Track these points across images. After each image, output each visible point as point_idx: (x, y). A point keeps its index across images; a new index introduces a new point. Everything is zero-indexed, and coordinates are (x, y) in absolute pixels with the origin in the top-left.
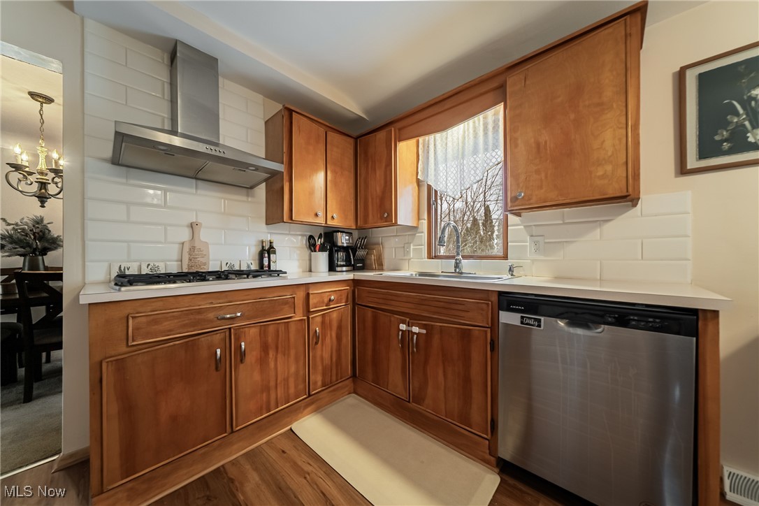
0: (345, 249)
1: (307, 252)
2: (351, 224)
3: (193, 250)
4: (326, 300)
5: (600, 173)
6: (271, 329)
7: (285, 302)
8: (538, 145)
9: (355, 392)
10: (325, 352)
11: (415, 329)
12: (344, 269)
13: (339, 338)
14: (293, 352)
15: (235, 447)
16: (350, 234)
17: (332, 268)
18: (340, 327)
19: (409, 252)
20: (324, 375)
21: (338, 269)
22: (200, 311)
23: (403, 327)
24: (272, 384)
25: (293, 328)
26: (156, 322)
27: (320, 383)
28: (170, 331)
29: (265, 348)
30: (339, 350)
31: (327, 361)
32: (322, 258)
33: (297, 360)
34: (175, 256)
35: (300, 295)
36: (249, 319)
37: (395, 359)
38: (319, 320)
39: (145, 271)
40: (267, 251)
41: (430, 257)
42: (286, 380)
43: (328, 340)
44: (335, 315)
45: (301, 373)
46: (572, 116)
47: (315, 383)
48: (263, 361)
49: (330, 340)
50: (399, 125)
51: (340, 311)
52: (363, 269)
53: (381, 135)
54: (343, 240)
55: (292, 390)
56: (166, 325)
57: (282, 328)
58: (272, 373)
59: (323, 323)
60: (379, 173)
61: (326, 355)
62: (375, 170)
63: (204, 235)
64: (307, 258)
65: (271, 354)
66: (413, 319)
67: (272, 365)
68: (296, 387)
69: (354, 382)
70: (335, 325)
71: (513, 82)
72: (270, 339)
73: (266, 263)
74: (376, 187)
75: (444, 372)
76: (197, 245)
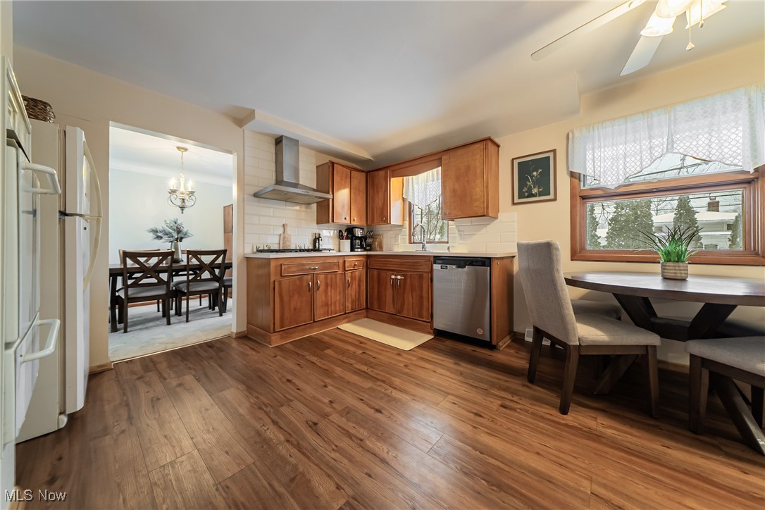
0: (360, 238)
1: (337, 240)
2: (363, 223)
4: (353, 265)
5: (476, 205)
6: (329, 276)
7: (335, 264)
8: (454, 190)
9: (367, 317)
10: (352, 291)
11: (399, 277)
12: (359, 250)
13: (359, 286)
14: (338, 290)
15: (315, 329)
16: (362, 229)
17: (352, 249)
18: (360, 280)
19: (398, 240)
20: (352, 304)
21: (356, 250)
22: (303, 265)
23: (393, 277)
24: (330, 303)
25: (338, 277)
26: (289, 268)
27: (350, 308)
28: (294, 272)
29: (327, 285)
30: (359, 292)
31: (354, 297)
32: (347, 243)
33: (340, 293)
34: (277, 241)
35: (341, 261)
36: (321, 270)
37: (389, 293)
38: (350, 274)
40: (317, 239)
41: (410, 243)
42: (335, 302)
43: (354, 286)
44: (357, 273)
45: (342, 300)
46: (466, 179)
47: (348, 307)
48: (326, 291)
49: (356, 283)
50: (391, 169)
51: (360, 272)
52: (370, 250)
53: (382, 173)
54: (358, 233)
55: (338, 308)
56: (293, 269)
57: (333, 276)
58: (330, 298)
59: (352, 277)
60: (381, 194)
61: (353, 294)
62: (378, 193)
64: (337, 243)
65: (329, 288)
66: (397, 272)
67: (329, 294)
68: (339, 307)
69: (367, 311)
70: (357, 278)
71: (444, 158)
72: (329, 281)
73: (317, 246)
74: (379, 202)
75: (412, 295)
76: (286, 236)
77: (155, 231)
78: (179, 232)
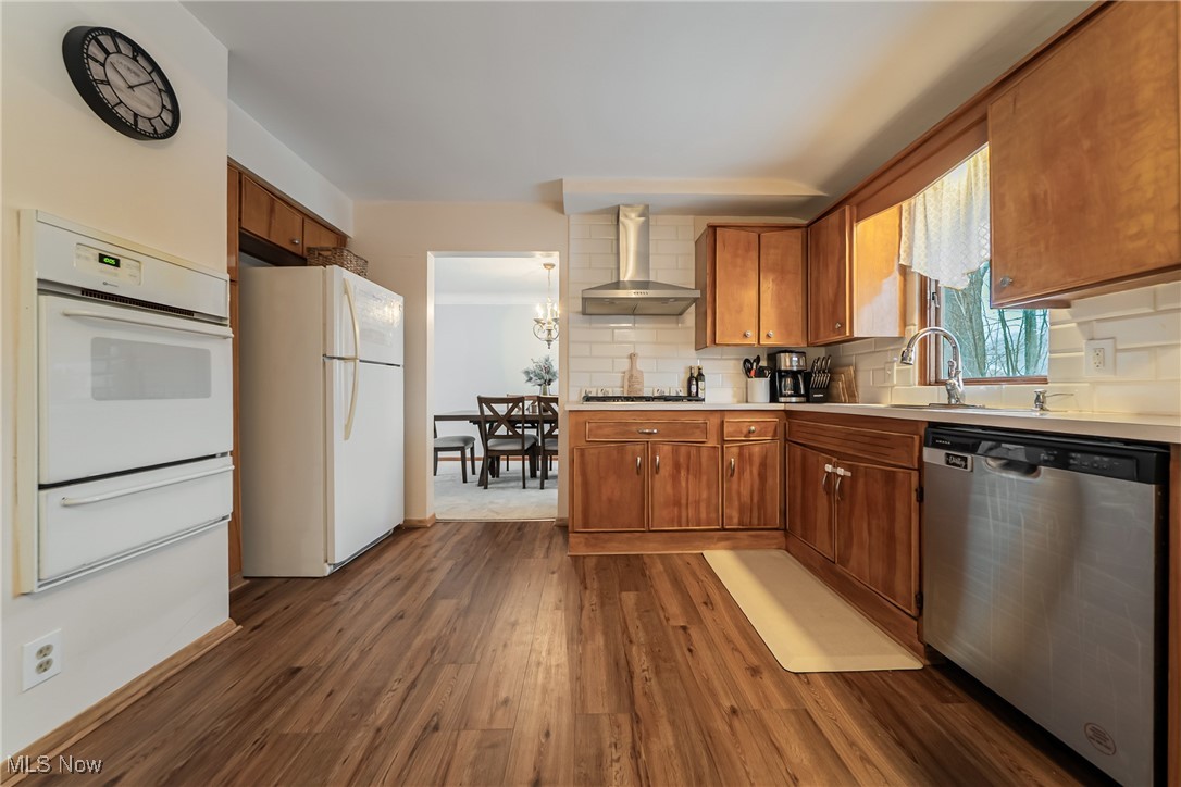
0: (793, 374)
1: (744, 376)
2: (797, 341)
3: (631, 377)
4: (745, 431)
5: (1133, 229)
6: (683, 450)
7: (697, 426)
8: (1034, 200)
9: (787, 551)
10: (746, 485)
11: (841, 471)
12: (794, 399)
13: (762, 477)
14: (704, 478)
15: (651, 545)
16: (801, 354)
17: (774, 398)
18: (763, 465)
19: (891, 376)
20: (741, 511)
21: (782, 399)
22: (626, 424)
23: (829, 468)
24: (684, 501)
25: (705, 453)
26: (600, 428)
27: (736, 520)
28: (607, 436)
29: (677, 466)
30: (762, 491)
31: (747, 498)
32: (761, 387)
33: (709, 487)
35: (714, 421)
36: (663, 436)
37: (822, 502)
38: (735, 450)
39: (600, 395)
40: (696, 377)
41: (922, 383)
42: (697, 503)
43: (747, 475)
44: (756, 449)
45: (714, 501)
46: (1086, 144)
47: (730, 518)
48: (675, 478)
49: (751, 475)
50: (856, 199)
51: (765, 445)
53: (834, 218)
54: (789, 362)
55: (703, 515)
56: (606, 431)
57: (693, 451)
58: (684, 492)
59: (741, 456)
60: (832, 270)
61: (745, 492)
62: (827, 266)
63: (640, 365)
64: (744, 383)
65: (683, 473)
66: (841, 458)
67: (684, 484)
68: (708, 513)
69: (786, 536)
70: (757, 460)
71: (997, 109)
72: (682, 460)
73: (694, 390)
74: (828, 291)
75: (869, 524)
76: (634, 373)
77: (527, 373)
78: (548, 372)
